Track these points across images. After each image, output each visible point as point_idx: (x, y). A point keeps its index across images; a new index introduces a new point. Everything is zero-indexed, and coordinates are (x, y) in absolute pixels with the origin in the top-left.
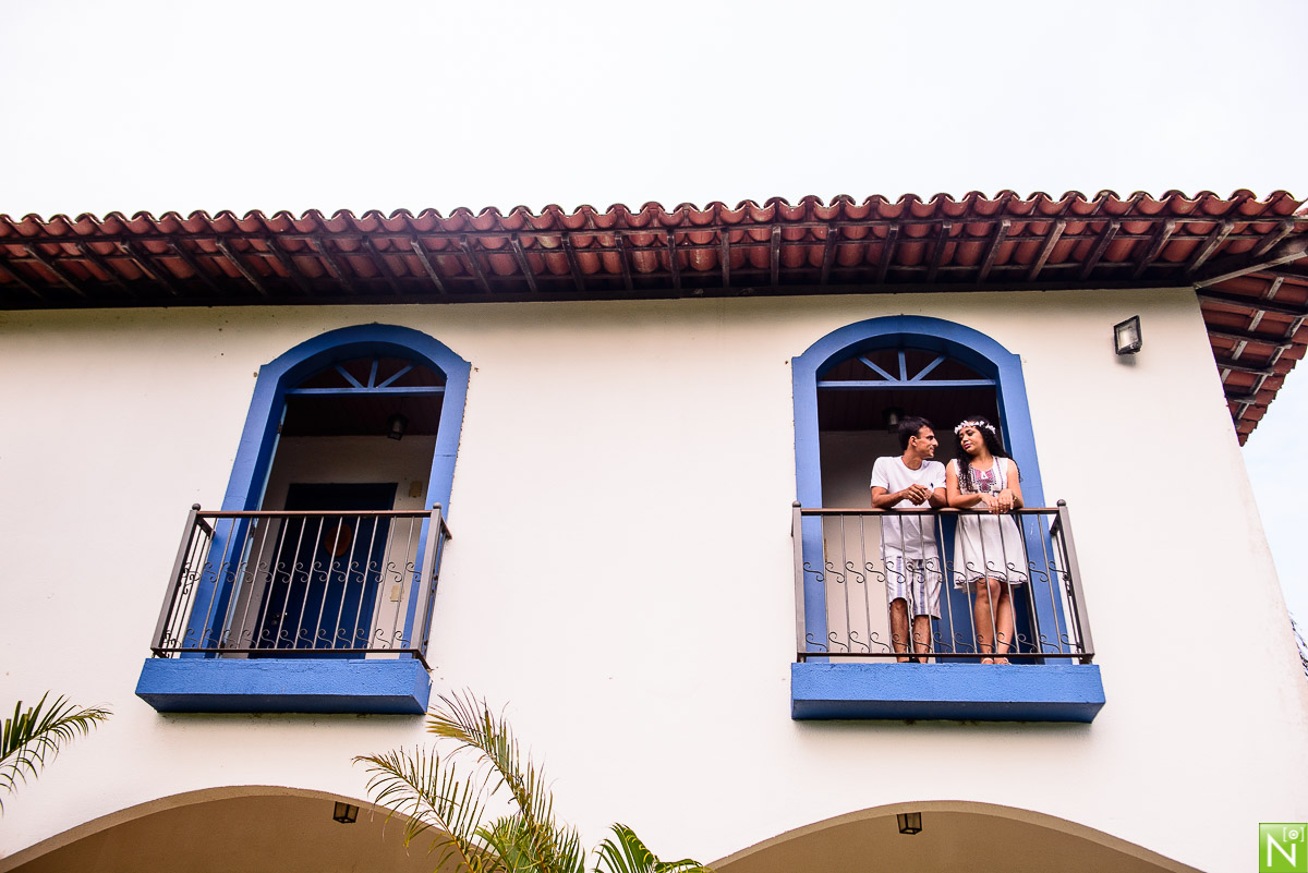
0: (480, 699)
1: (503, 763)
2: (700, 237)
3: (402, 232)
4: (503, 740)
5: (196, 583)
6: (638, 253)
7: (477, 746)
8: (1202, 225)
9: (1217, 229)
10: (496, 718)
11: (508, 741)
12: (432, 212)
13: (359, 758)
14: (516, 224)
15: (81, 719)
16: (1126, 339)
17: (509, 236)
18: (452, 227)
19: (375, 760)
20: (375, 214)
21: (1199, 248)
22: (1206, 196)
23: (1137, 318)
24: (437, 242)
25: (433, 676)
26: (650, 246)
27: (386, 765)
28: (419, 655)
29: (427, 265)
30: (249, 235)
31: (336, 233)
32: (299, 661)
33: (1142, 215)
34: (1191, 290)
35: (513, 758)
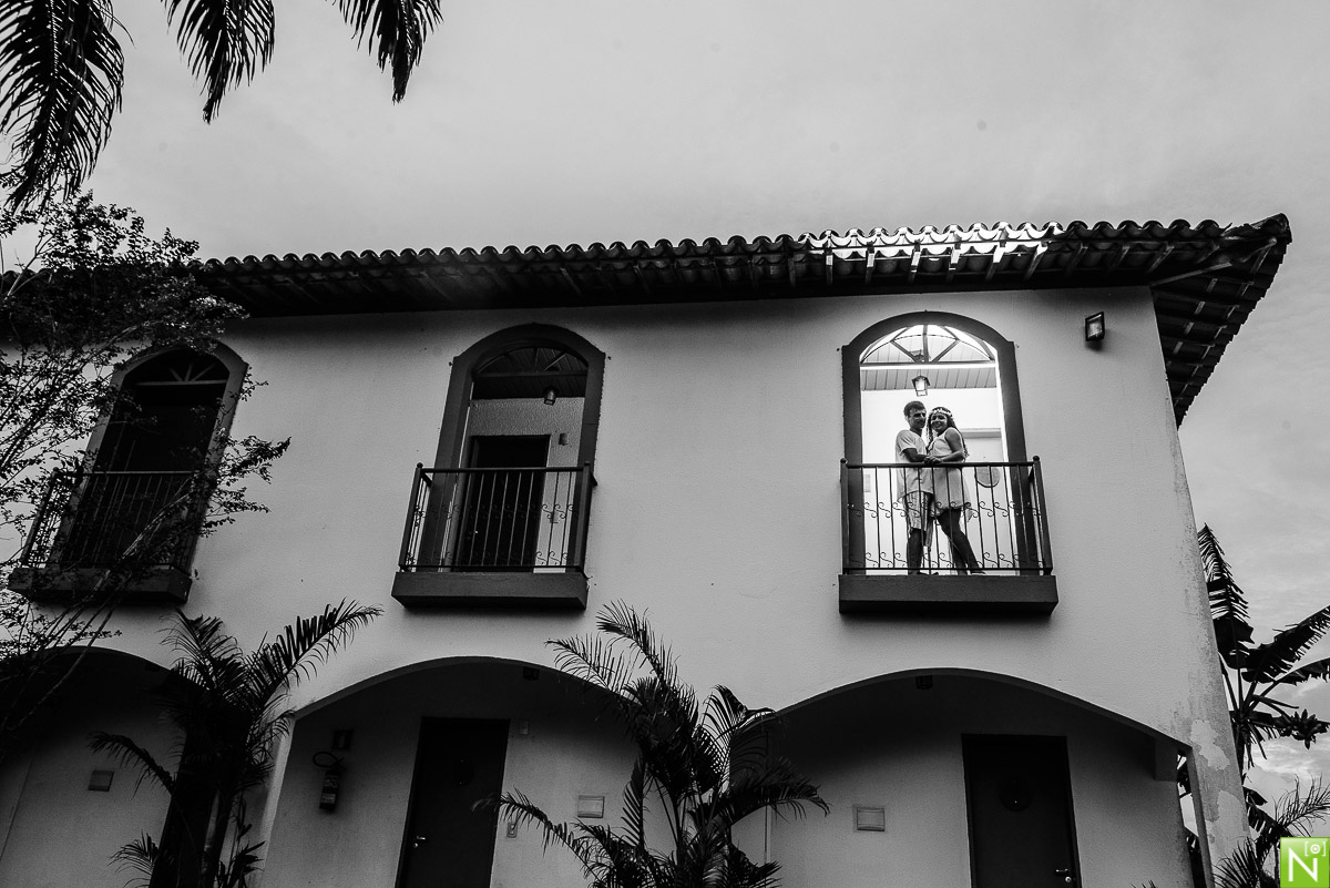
0: (629, 606)
1: (645, 647)
2: (774, 258)
3: (552, 261)
4: (645, 633)
5: (423, 520)
6: (728, 270)
7: (629, 637)
8: (1151, 244)
9: (1161, 247)
10: (640, 619)
11: (648, 633)
12: (575, 247)
13: (549, 642)
14: (637, 253)
15: (363, 615)
16: (1095, 330)
17: (631, 262)
18: (590, 257)
19: (560, 643)
20: (534, 249)
21: (1151, 258)
22: (1153, 225)
23: (1102, 313)
24: (578, 266)
25: (589, 583)
26: (734, 265)
27: (567, 647)
28: (580, 569)
29: (571, 281)
30: (443, 264)
31: (506, 263)
32: (498, 574)
33: (1106, 239)
34: (1146, 288)
35: (651, 644)
